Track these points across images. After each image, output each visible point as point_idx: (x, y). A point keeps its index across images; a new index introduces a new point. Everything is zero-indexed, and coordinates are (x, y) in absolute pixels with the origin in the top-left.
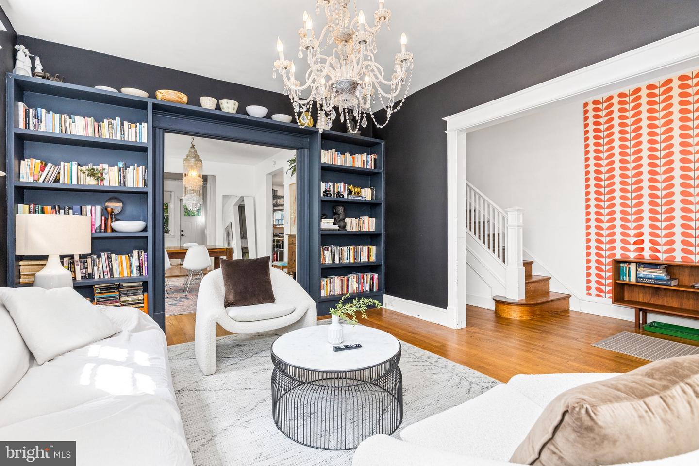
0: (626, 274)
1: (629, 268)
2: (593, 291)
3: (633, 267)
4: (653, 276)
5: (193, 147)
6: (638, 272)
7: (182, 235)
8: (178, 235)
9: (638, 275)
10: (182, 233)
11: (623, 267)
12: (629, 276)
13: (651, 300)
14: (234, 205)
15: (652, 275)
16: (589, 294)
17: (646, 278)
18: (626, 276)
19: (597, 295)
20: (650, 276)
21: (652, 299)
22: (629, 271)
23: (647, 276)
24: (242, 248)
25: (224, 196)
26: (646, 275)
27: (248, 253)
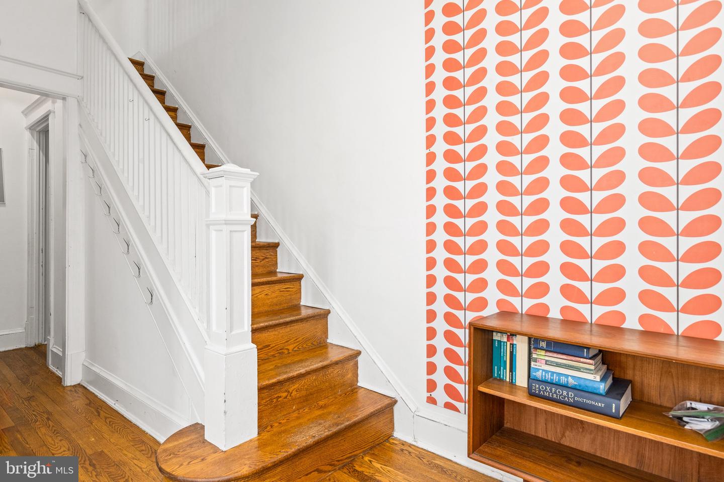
0: (505, 362)
1: (512, 345)
2: (440, 395)
3: (522, 345)
4: (570, 380)
6: (533, 363)
9: (533, 374)
11: (500, 342)
12: (511, 371)
13: (563, 435)
15: (567, 376)
16: (432, 401)
17: (551, 383)
18: (505, 368)
19: (448, 406)
20: (563, 380)
21: (567, 433)
22: (512, 353)
23: (555, 379)
26: (553, 373)
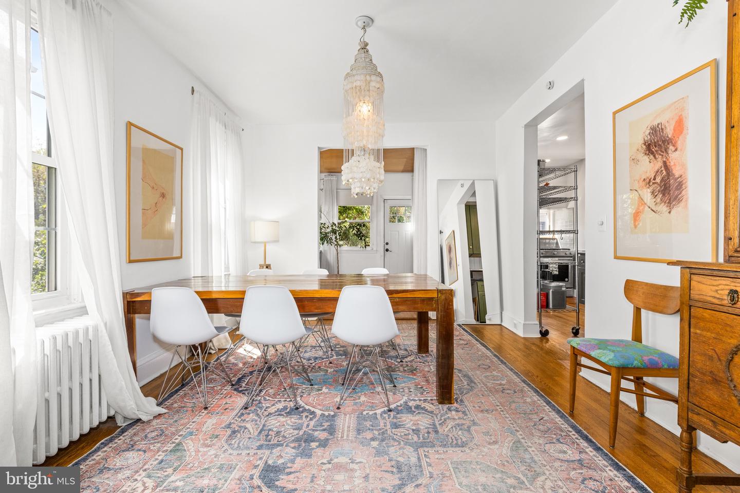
5: (364, 47)
7: (387, 250)
8: (382, 250)
10: (387, 247)
14: (458, 204)
24: (472, 272)
25: (440, 181)
27: (482, 280)
